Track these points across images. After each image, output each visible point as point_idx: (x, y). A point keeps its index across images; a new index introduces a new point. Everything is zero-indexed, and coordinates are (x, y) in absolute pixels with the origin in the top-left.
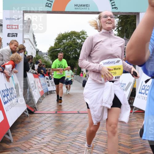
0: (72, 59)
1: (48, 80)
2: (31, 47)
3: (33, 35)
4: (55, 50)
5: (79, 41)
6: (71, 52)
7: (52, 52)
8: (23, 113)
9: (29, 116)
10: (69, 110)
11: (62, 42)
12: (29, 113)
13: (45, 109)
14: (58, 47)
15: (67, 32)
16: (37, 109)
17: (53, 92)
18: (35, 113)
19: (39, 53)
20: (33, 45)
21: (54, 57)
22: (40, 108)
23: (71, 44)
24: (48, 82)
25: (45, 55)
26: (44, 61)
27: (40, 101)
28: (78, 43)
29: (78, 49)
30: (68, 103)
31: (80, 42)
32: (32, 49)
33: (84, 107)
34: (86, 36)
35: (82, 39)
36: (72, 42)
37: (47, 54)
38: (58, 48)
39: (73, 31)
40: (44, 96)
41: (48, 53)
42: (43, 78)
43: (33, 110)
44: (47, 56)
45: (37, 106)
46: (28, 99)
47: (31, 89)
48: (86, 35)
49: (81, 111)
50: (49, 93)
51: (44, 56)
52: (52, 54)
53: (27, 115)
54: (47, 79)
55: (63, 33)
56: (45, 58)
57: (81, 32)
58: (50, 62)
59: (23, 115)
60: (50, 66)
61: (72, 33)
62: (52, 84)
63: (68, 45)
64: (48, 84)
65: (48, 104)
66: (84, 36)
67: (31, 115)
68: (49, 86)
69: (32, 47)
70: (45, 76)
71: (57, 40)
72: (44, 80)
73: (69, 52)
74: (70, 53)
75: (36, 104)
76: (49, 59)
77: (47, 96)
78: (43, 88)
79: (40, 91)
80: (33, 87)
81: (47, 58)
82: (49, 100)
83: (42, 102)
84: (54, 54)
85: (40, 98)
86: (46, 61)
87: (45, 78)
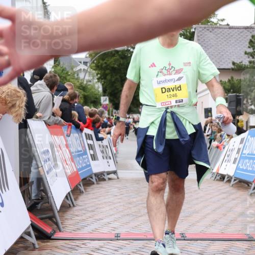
1: (90, 142)
3: (44, 3)
7: (102, 58)
8: (21, 238)
9: (37, 246)
12: (37, 238)
13: (83, 227)
16: (61, 226)
17: (106, 177)
18: (55, 236)
21: (107, 72)
22: (67, 222)
24: (91, 147)
25: (82, 67)
26: (78, 84)
27: (69, 202)
33: (198, 222)
37: (85, 63)
40: (82, 188)
41: (88, 60)
42: (76, 135)
43: (48, 230)
44: (86, 68)
45: (61, 217)
46: (33, 196)
47: (41, 169)
49: (189, 232)
50: (94, 180)
51: (78, 68)
52: (101, 62)
53: (34, 244)
54: (89, 137)
56: (81, 76)
58: (96, 86)
59: (21, 245)
60: (96, 98)
62: (102, 152)
64: (92, 152)
65: (93, 211)
67: (43, 244)
68: (94, 157)
70: (81, 130)
72: (79, 141)
75: (58, 212)
76: (93, 79)
77: (89, 189)
78: (77, 166)
79: (70, 174)
80: (49, 160)
81: (87, 74)
82: (94, 200)
83: (74, 206)
84: (108, 62)
85: (69, 193)
86: (85, 83)
87: (81, 135)
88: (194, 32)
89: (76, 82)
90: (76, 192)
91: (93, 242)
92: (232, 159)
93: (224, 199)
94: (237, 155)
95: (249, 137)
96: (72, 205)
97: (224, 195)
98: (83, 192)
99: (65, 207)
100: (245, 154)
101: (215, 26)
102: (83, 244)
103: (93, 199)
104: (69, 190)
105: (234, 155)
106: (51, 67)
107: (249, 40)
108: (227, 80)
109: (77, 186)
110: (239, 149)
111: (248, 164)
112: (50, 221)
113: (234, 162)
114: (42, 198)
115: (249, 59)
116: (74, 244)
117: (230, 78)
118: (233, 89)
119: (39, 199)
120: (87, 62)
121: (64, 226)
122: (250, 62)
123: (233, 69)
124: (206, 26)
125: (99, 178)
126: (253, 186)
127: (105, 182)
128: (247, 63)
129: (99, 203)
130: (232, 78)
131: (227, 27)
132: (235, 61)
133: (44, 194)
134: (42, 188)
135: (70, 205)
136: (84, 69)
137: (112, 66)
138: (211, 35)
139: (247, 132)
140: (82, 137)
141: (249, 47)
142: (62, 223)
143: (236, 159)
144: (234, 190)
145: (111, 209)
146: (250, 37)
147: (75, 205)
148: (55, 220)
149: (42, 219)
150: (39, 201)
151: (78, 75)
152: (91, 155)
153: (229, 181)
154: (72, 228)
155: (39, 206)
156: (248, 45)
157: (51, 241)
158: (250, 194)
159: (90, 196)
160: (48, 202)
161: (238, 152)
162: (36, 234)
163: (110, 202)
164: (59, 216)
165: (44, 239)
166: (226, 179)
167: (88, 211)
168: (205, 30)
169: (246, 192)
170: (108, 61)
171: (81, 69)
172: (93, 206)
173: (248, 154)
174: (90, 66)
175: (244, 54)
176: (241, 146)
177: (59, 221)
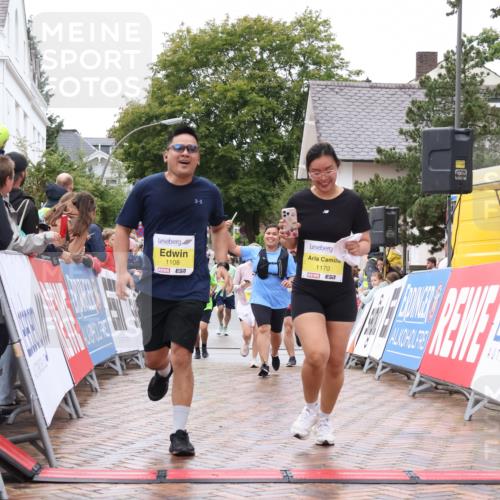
0: (248, 174)
1: (112, 295)
2: (17, 105)
3: (30, 38)
4: (155, 123)
5: (287, 74)
6: (244, 136)
7: (137, 138)
9: (5, 496)
10: (233, 465)
11: (195, 79)
12: (7, 480)
13: (95, 458)
14: (168, 109)
15: (219, 23)
16: (53, 456)
18: (41, 476)
19: (61, 140)
20: (29, 98)
21: (146, 164)
22: (66, 449)
23: (242, 93)
24: (113, 305)
25: (100, 154)
26: (90, 186)
27: (70, 410)
28: (281, 86)
29: (281, 119)
30: (224, 423)
31: (295, 77)
32: (25, 116)
33: (315, 448)
34: (325, 44)
35: (302, 64)
36: (251, 78)
37: (105, 148)
38: (172, 115)
39: (253, 16)
40: (95, 383)
41: (112, 142)
42: (85, 281)
43: (28, 464)
44: (106, 156)
45: (54, 438)
47: (16, 346)
48: (328, 39)
49: (299, 466)
50: (118, 367)
51: (92, 157)
52: (135, 145)
54: (109, 285)
55: (195, 31)
56: (98, 171)
57: (299, 22)
58: (125, 189)
61: (250, 27)
62: (135, 314)
63: (229, 94)
64: (115, 314)
65: (115, 427)
66: (317, 44)
67: (18, 492)
69: (26, 106)
70: (96, 272)
71: (164, 67)
72: (90, 293)
73: (232, 137)
74: (235, 143)
75: (48, 429)
76: (120, 177)
77: (109, 384)
78: (86, 339)
79: (73, 355)
80: (33, 329)
81: (109, 168)
82: (118, 406)
83: (79, 417)
84: (148, 147)
85: (70, 392)
86: (104, 184)
87: (96, 281)
88: (306, 94)
89: (87, 182)
90: (82, 389)
91: (113, 487)
92: (379, 328)
93: (364, 403)
94: (387, 320)
95: (409, 285)
96: (74, 416)
97: (365, 396)
98: (97, 391)
99: (62, 419)
100: (402, 318)
101: (344, 84)
102: (95, 491)
103: (115, 403)
104: (70, 386)
105: (382, 320)
106: (41, 154)
107: (406, 109)
108: (367, 181)
109: (85, 378)
110: (391, 310)
111: (408, 338)
112: (32, 447)
113: (382, 335)
114: (18, 402)
115: (407, 144)
116: (78, 491)
117: (373, 178)
118: (379, 198)
119: (12, 405)
120: (108, 146)
121: (59, 456)
122: (410, 149)
123: (378, 161)
124: (329, 83)
125: (127, 364)
126: (417, 379)
127: (139, 371)
128: (405, 151)
129: (127, 410)
130: (377, 177)
131: (368, 84)
132: (382, 147)
133: (21, 394)
134: (18, 383)
135: (70, 415)
136: (102, 159)
137: (155, 152)
138: (337, 99)
139: (406, 277)
140: (97, 284)
141: (407, 122)
142: (54, 450)
143: (385, 328)
144: (382, 388)
145: (151, 423)
146: (408, 104)
147: (81, 415)
148: (41, 445)
149: (16, 442)
150: (12, 407)
151: (90, 170)
152: (113, 319)
153: (373, 369)
154: (74, 459)
155: (11, 417)
156: (405, 118)
157: (33, 485)
158: (411, 393)
159: (111, 398)
160: (30, 410)
161: (389, 315)
162: (5, 471)
163: (148, 409)
164: (50, 437)
165: (20, 482)
166: (367, 366)
167: (106, 427)
168: (327, 90)
169: (405, 391)
170: (148, 143)
171: (97, 158)
172: (115, 417)
173: (409, 319)
174: (114, 153)
175: (397, 133)
176: (395, 303)
177: (50, 447)
